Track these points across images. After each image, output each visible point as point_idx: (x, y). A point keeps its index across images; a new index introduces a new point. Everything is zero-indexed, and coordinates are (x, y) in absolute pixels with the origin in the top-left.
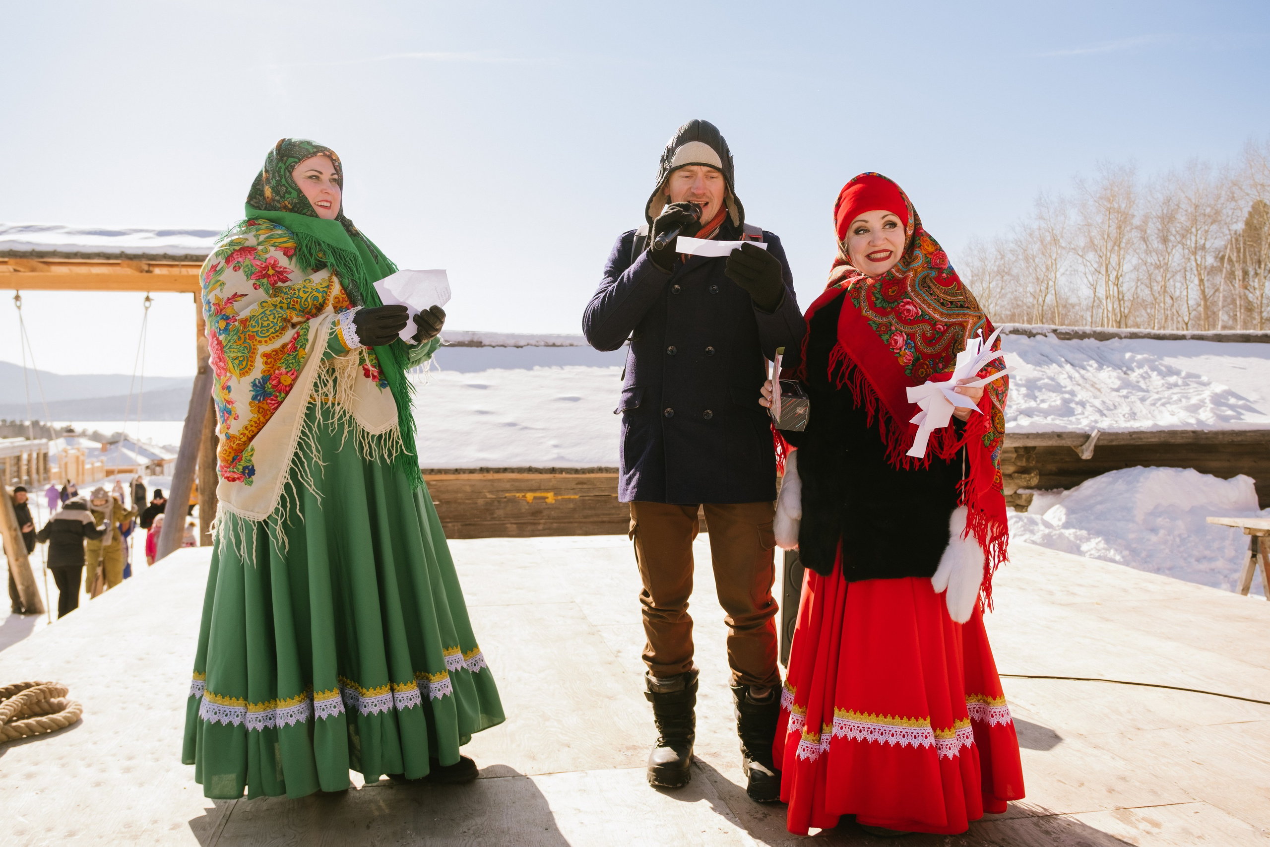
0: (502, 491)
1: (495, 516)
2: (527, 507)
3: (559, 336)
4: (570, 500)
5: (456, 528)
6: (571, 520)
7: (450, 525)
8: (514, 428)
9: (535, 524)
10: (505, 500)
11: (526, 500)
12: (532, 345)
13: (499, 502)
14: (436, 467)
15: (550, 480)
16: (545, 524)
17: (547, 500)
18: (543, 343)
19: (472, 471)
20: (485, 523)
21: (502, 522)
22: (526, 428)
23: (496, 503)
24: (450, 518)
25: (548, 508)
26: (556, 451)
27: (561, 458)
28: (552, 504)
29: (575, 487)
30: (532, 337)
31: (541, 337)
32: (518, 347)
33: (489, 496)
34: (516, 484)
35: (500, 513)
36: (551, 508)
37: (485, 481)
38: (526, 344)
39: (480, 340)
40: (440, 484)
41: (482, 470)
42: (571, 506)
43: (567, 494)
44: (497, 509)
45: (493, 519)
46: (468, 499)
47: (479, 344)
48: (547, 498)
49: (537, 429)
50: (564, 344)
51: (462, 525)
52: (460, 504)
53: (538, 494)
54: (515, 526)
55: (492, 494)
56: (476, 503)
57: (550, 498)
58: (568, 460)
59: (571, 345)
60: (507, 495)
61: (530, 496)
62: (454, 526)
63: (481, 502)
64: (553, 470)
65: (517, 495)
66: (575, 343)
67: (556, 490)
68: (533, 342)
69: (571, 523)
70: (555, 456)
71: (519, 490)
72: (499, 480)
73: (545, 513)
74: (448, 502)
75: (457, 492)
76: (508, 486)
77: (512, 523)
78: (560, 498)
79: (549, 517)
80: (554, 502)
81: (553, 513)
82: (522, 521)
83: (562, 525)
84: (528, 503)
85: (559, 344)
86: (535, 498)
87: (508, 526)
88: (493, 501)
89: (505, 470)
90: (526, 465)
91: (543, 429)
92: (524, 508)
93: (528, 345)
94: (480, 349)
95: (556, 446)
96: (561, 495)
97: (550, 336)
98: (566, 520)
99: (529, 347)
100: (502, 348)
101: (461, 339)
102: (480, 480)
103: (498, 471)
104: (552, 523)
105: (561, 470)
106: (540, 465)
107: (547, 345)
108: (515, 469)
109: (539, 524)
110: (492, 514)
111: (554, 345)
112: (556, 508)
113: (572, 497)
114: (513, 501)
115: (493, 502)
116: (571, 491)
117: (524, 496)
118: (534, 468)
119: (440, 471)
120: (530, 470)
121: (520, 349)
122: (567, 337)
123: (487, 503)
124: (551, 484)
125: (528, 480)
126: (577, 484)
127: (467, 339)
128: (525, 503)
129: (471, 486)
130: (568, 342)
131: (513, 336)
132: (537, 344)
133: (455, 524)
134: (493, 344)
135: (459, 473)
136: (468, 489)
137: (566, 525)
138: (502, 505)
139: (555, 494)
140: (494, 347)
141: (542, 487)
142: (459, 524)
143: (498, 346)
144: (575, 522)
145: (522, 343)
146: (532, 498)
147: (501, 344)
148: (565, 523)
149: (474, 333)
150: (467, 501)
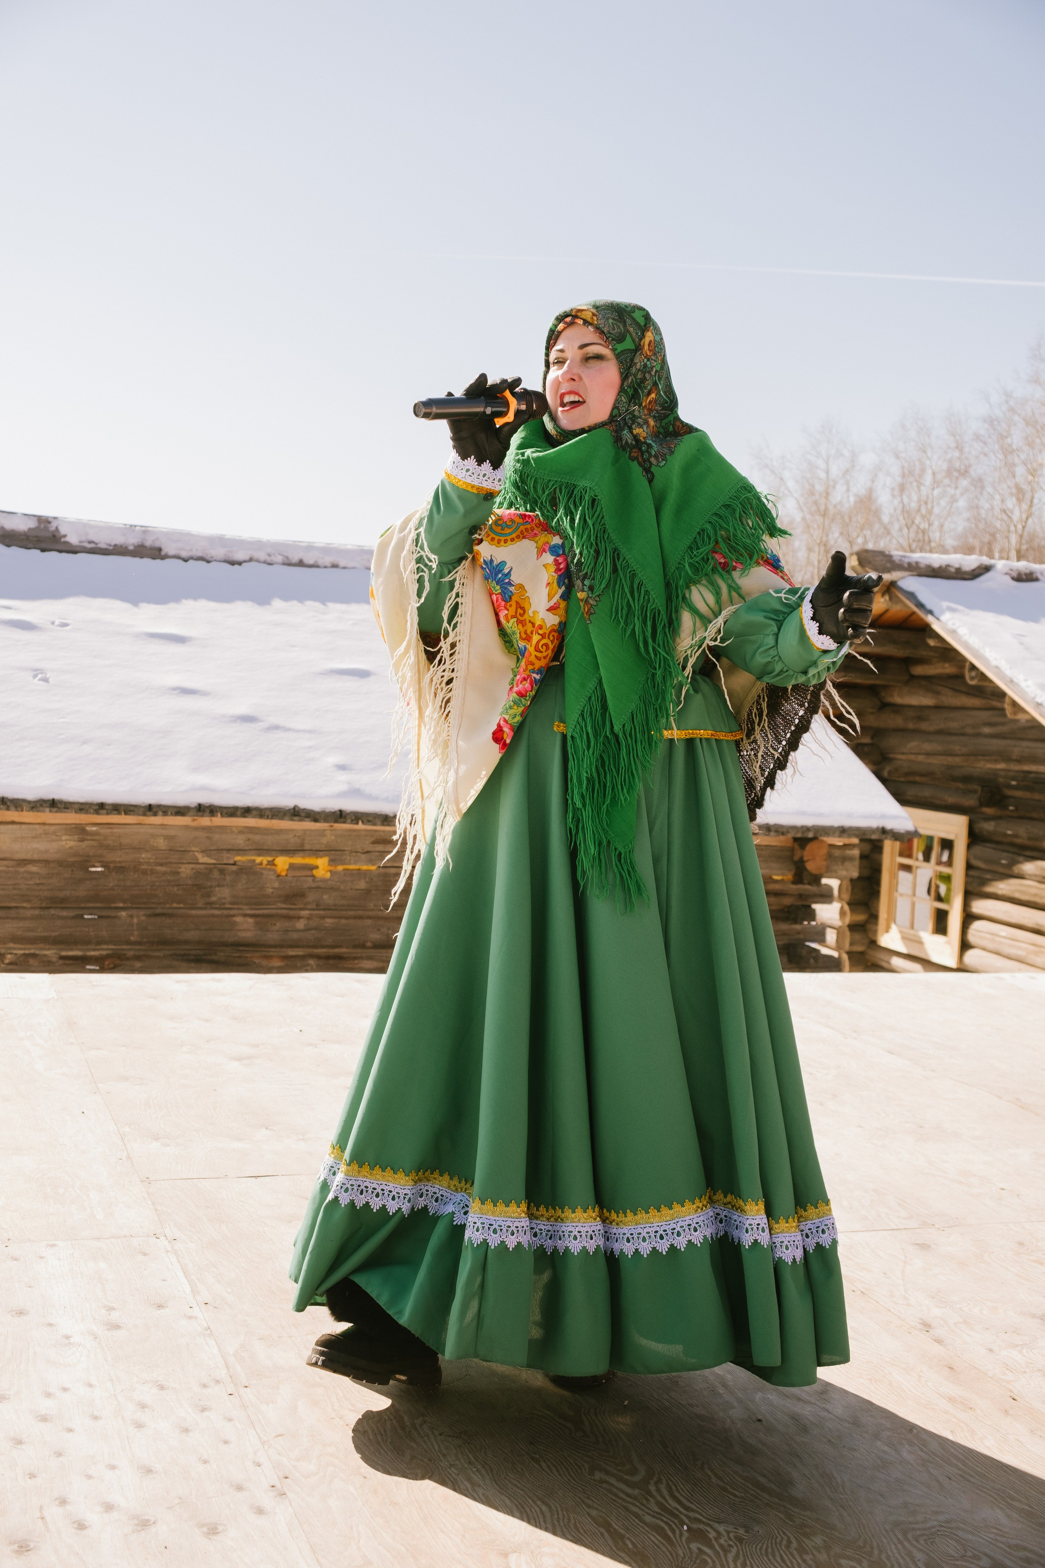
0: (229, 850)
1: (214, 899)
2: (276, 885)
3: (310, 548)
4: (360, 873)
5: (135, 920)
6: (360, 913)
7: (123, 914)
8: (253, 725)
9: (289, 918)
10: (234, 868)
11: (275, 871)
12: (258, 561)
13: (222, 872)
14: (110, 798)
15: (322, 833)
16: (308, 919)
17: (315, 872)
18: (279, 559)
19: (180, 811)
20: (194, 912)
21: (225, 912)
22: (276, 728)
23: (216, 874)
24: (124, 901)
25: (318, 888)
26: (343, 777)
27: (355, 792)
28: (324, 881)
29: (371, 848)
30: (259, 544)
31: (276, 545)
32: (233, 563)
33: (203, 859)
34: (257, 838)
35: (223, 893)
36: (322, 887)
37: (196, 829)
38: (247, 558)
39: (157, 545)
40: (105, 831)
41: (201, 809)
42: (362, 885)
43: (355, 863)
44: (218, 886)
45: (210, 905)
46: (161, 865)
47: (156, 553)
48: (317, 867)
49: (298, 731)
50: (320, 562)
51: (148, 916)
52: (144, 872)
53: (298, 860)
54: (250, 920)
55: (208, 856)
56: (178, 873)
57: (321, 867)
58: (370, 797)
59: (335, 566)
60: (238, 858)
61: (282, 863)
62: (131, 916)
63: (186, 870)
64: (340, 816)
65: (259, 859)
66: (342, 563)
67: (334, 853)
68: (262, 556)
69: (360, 918)
70: (344, 787)
71: (261, 850)
72: (222, 829)
73: (311, 897)
74: (121, 869)
75: (138, 849)
76: (240, 841)
77: (245, 915)
78: (340, 868)
79: (318, 906)
80: (328, 875)
81: (325, 897)
82: (266, 912)
83: (343, 921)
84: (278, 876)
85: (311, 562)
86: (292, 867)
87: (238, 919)
88: (210, 868)
89: (247, 811)
90: (288, 803)
91: (310, 732)
92: (271, 886)
93: (251, 560)
94: (158, 562)
95: (342, 768)
96: (343, 862)
97: (295, 546)
98: (351, 913)
99: (253, 564)
100: (203, 563)
101: (119, 540)
102: (186, 827)
103: (232, 812)
104: (323, 917)
105: (358, 817)
106: (315, 805)
107: (288, 564)
108: (266, 809)
109: (299, 918)
110: (208, 895)
111: (301, 564)
112: (332, 889)
113: (364, 867)
114: (248, 871)
115: (211, 870)
116: (363, 856)
117: (272, 863)
118: (304, 810)
119: (117, 808)
120: (296, 813)
121: (236, 566)
122: (327, 550)
123: (198, 874)
124: (324, 841)
125: (280, 832)
126: (374, 843)
127: (131, 541)
128: (274, 877)
129: (166, 837)
130: (328, 560)
131: (221, 540)
132: (269, 559)
133: (134, 912)
134: (184, 554)
135: (155, 814)
136: (161, 843)
137: (351, 921)
138: (228, 878)
139: (332, 862)
140: (186, 560)
141: (307, 847)
142: (142, 913)
143: (192, 558)
144: (369, 917)
145: (239, 556)
146: (287, 867)
147: (199, 554)
148: (347, 918)
149: (145, 531)
150: (158, 868)
